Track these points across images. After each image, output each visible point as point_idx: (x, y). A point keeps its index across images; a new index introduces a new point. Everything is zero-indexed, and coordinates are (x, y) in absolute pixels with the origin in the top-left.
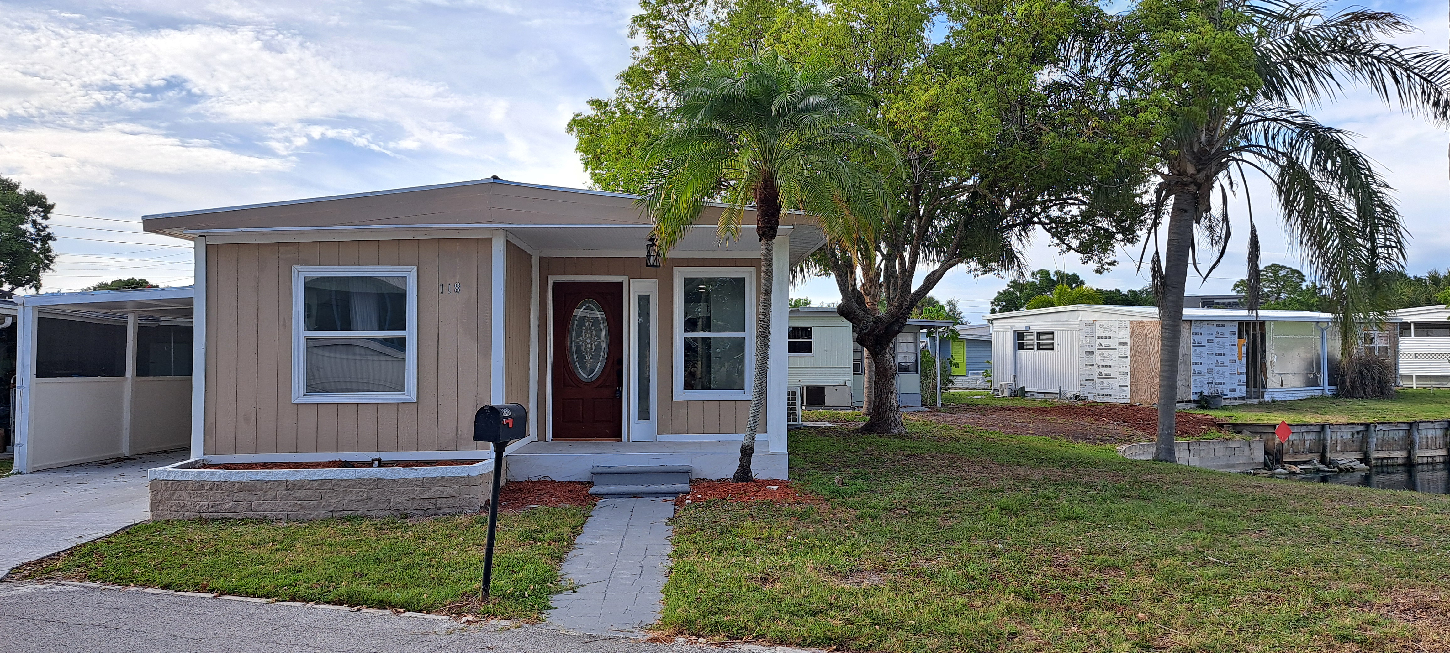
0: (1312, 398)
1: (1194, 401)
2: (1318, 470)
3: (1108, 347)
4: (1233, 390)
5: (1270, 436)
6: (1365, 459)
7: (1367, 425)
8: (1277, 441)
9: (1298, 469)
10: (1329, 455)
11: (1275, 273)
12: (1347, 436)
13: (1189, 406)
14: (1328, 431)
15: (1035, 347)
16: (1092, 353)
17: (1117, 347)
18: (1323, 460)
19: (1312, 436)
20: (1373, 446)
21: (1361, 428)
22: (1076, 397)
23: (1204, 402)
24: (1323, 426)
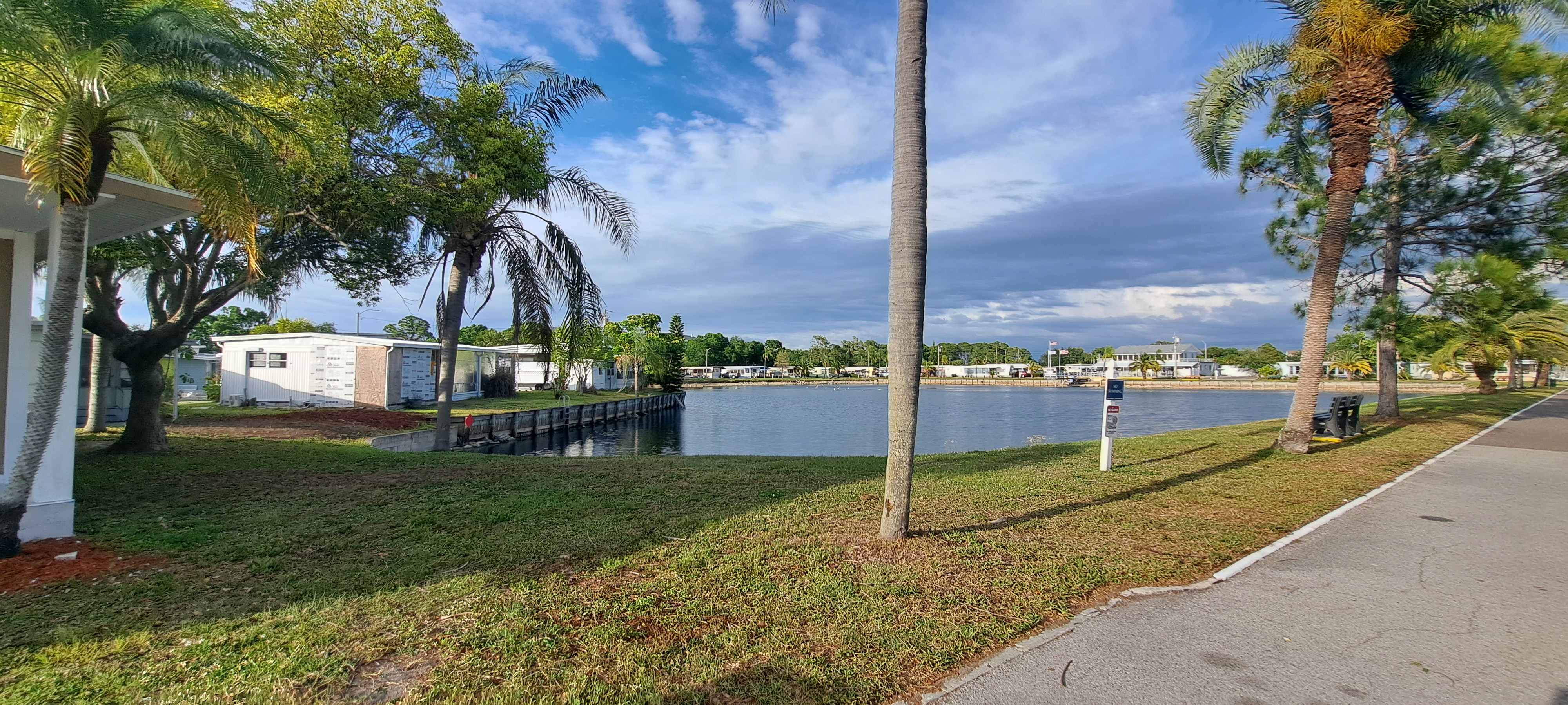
0: (471, 398)
1: (403, 404)
2: (489, 443)
3: (336, 366)
4: (427, 395)
5: (461, 424)
6: (512, 434)
7: (514, 413)
8: (466, 427)
9: (478, 444)
10: (494, 434)
11: (412, 322)
12: (504, 420)
13: (399, 407)
14: (494, 418)
15: (268, 365)
16: (322, 370)
17: (345, 365)
18: (490, 437)
19: (485, 422)
20: (517, 426)
21: (511, 416)
22: (306, 404)
23: (410, 404)
24: (491, 416)
